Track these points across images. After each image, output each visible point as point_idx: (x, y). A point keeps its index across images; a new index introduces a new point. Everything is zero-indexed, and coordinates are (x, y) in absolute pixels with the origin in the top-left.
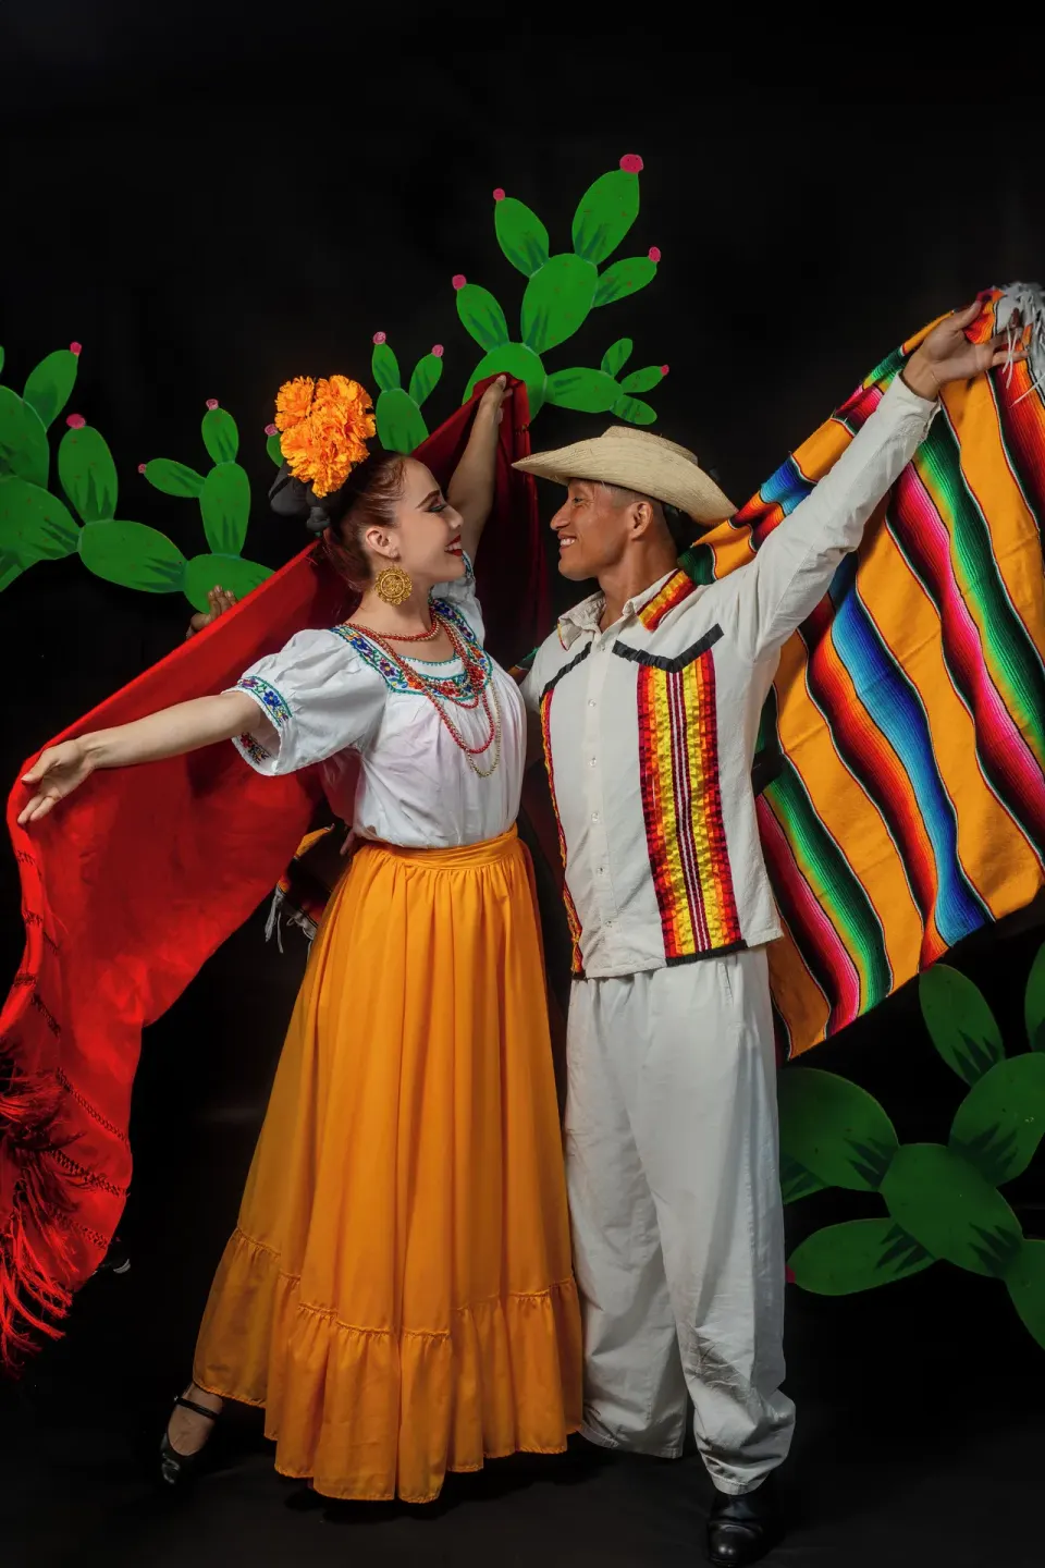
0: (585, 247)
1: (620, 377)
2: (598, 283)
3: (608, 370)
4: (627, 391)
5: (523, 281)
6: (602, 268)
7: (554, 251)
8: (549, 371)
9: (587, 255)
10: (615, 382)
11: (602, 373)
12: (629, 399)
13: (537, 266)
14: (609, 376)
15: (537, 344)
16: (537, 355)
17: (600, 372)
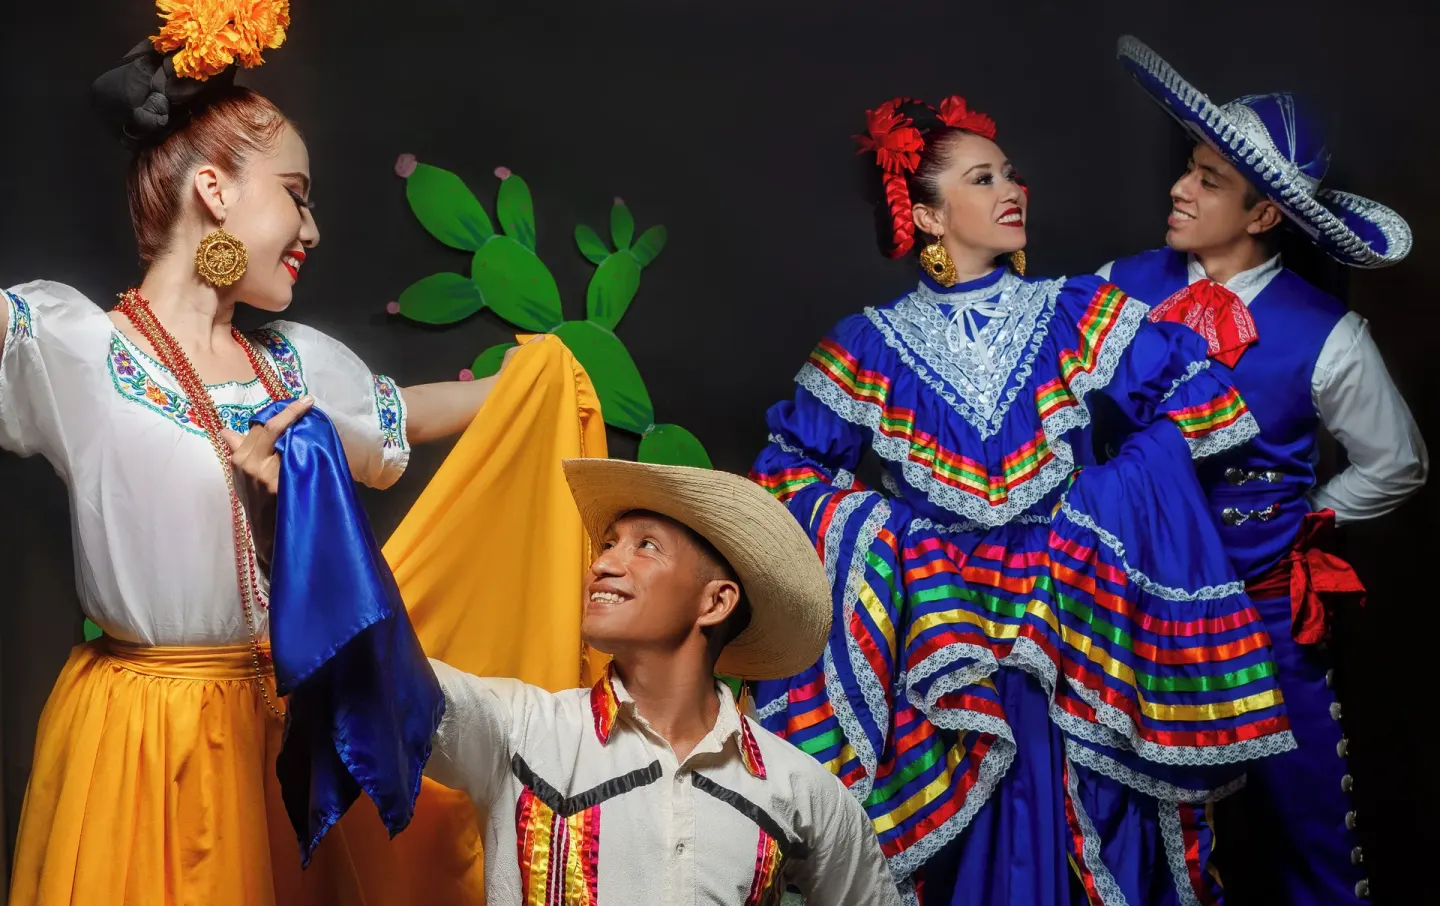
0: (471, 238)
1: (613, 249)
2: (512, 238)
3: (602, 258)
4: (628, 245)
5: (485, 312)
6: (499, 229)
7: (467, 272)
8: (584, 316)
9: (482, 241)
10: (616, 254)
11: (602, 264)
12: (636, 246)
13: (476, 294)
14: (607, 258)
15: (551, 320)
16: (565, 323)
17: (601, 266)
